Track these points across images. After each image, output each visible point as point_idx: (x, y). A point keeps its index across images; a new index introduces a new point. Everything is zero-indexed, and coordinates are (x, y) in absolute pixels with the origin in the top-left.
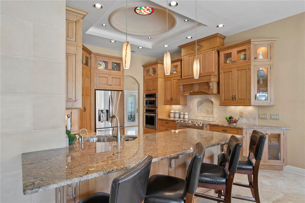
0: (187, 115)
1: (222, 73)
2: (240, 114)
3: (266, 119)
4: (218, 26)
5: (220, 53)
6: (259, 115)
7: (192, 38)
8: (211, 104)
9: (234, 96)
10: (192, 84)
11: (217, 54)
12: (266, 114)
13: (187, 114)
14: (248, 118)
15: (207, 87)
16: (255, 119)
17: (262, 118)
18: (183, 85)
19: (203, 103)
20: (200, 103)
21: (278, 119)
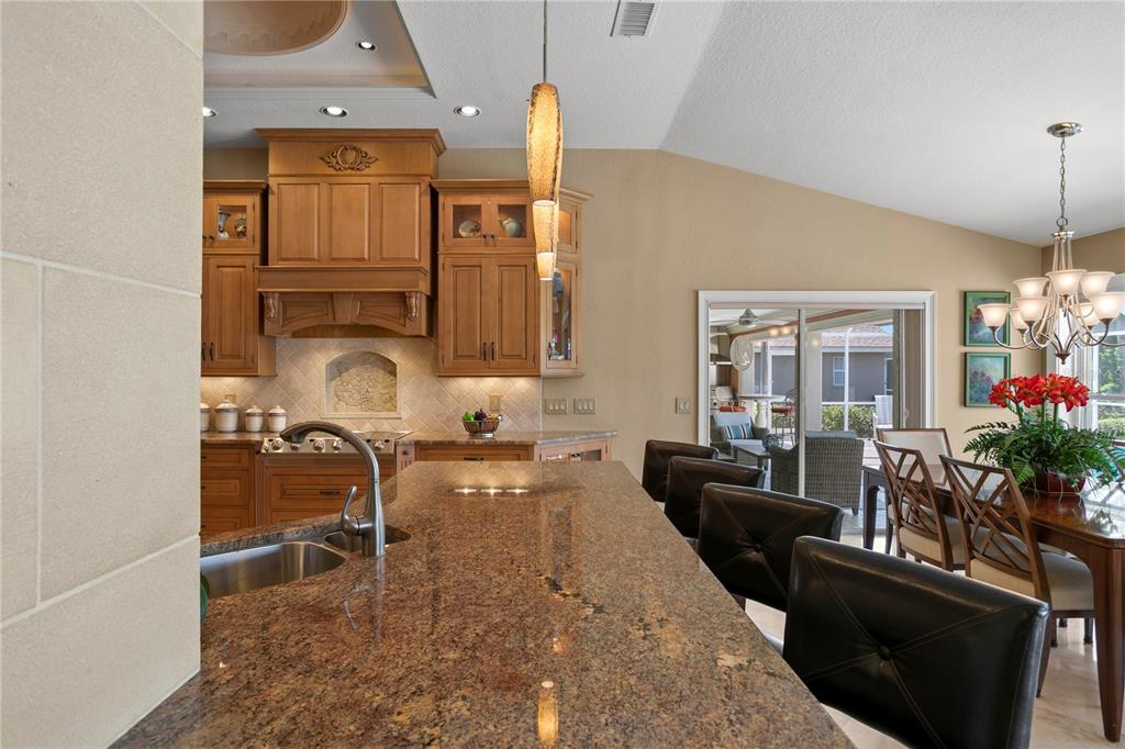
0: (283, 415)
1: (446, 267)
2: (491, 403)
3: (564, 413)
4: (459, 110)
5: (441, 199)
6: (545, 403)
7: (344, 114)
8: (380, 375)
9: (488, 344)
10: (331, 294)
11: (427, 200)
12: (564, 400)
13: (283, 411)
14: (514, 415)
15: (394, 311)
16: (533, 415)
17: (554, 412)
18: (281, 293)
19: (347, 369)
20: (338, 369)
21: (592, 412)
